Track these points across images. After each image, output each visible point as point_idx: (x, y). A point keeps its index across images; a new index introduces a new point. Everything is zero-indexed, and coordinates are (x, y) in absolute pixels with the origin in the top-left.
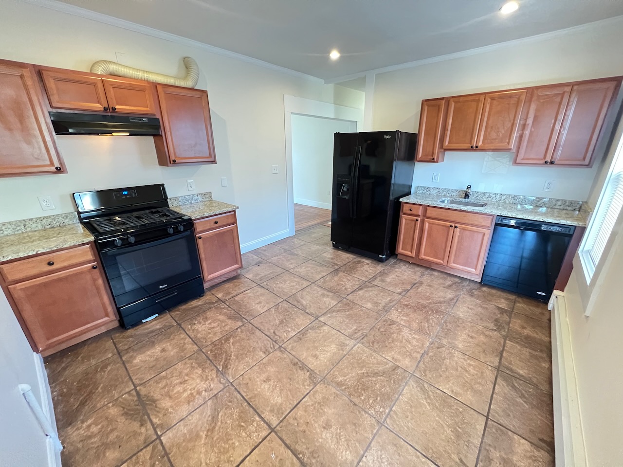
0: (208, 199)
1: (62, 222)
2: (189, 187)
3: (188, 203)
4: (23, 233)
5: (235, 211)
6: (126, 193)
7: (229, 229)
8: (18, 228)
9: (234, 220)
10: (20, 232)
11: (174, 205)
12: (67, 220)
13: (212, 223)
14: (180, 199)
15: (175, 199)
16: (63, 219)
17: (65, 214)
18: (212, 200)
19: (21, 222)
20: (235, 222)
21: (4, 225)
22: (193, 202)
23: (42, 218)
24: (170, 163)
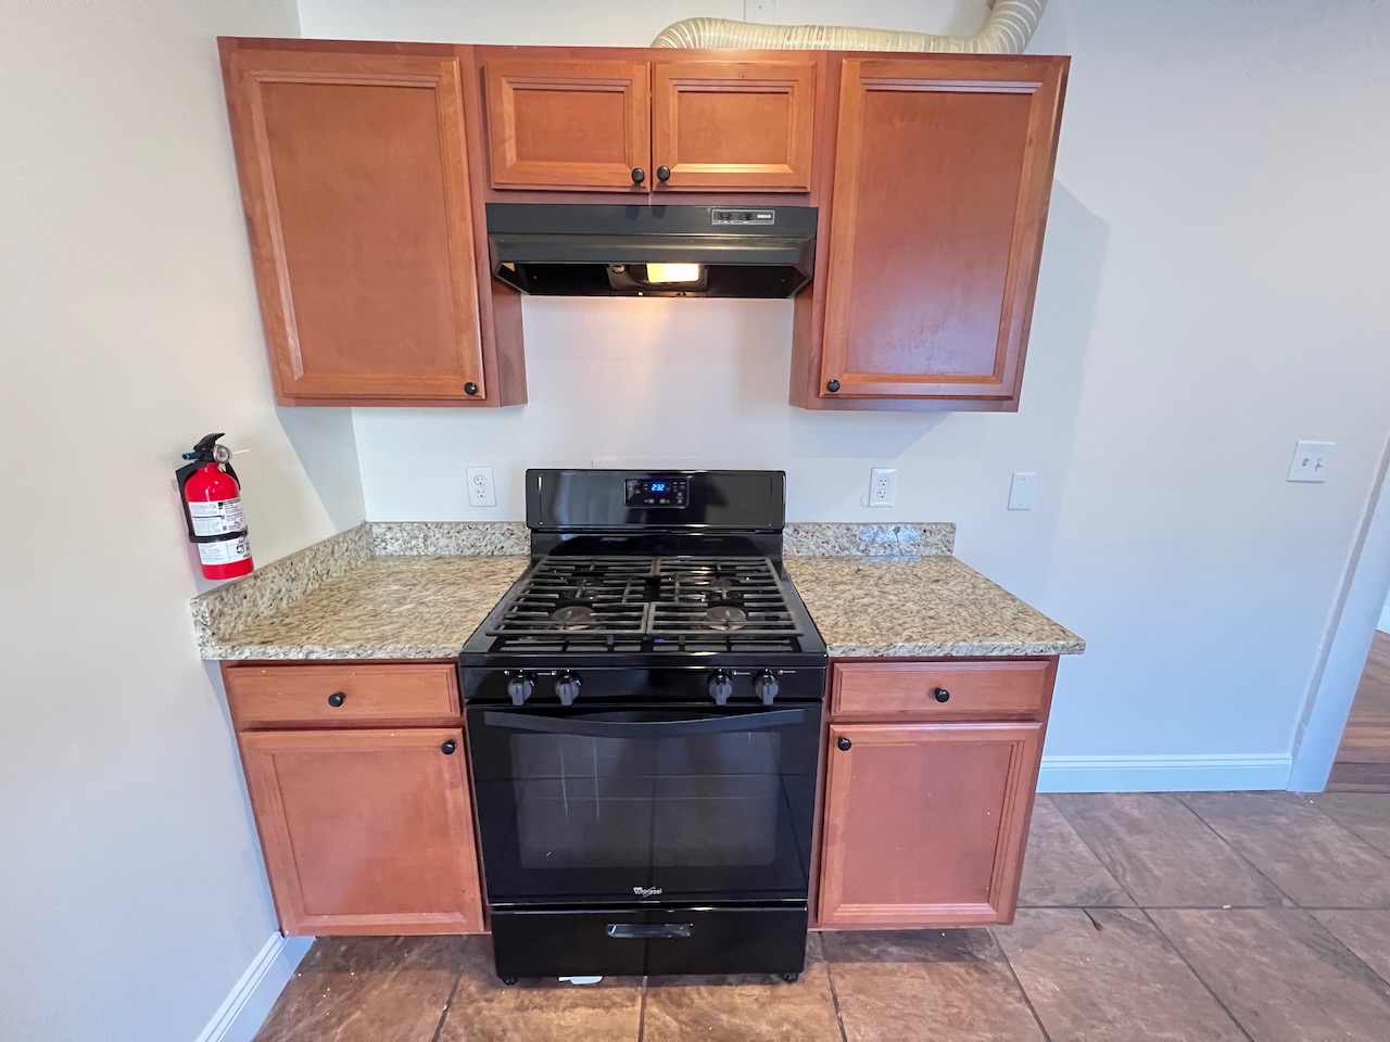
0: (934, 551)
1: (500, 546)
2: (874, 495)
3: (854, 552)
4: (419, 556)
5: (1053, 661)
6: (660, 488)
7: (1002, 738)
8: (413, 542)
9: (1037, 704)
10: (415, 553)
11: (804, 552)
12: (510, 542)
13: (923, 691)
14: (830, 533)
15: (811, 528)
16: (502, 538)
17: (510, 524)
18: (948, 559)
19: (420, 529)
20: (1037, 715)
21: (390, 528)
22: (873, 552)
23: (461, 527)
24: (818, 395)
